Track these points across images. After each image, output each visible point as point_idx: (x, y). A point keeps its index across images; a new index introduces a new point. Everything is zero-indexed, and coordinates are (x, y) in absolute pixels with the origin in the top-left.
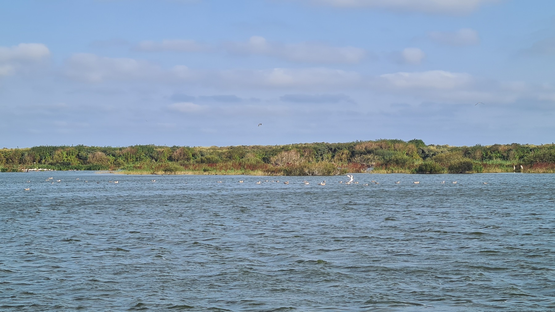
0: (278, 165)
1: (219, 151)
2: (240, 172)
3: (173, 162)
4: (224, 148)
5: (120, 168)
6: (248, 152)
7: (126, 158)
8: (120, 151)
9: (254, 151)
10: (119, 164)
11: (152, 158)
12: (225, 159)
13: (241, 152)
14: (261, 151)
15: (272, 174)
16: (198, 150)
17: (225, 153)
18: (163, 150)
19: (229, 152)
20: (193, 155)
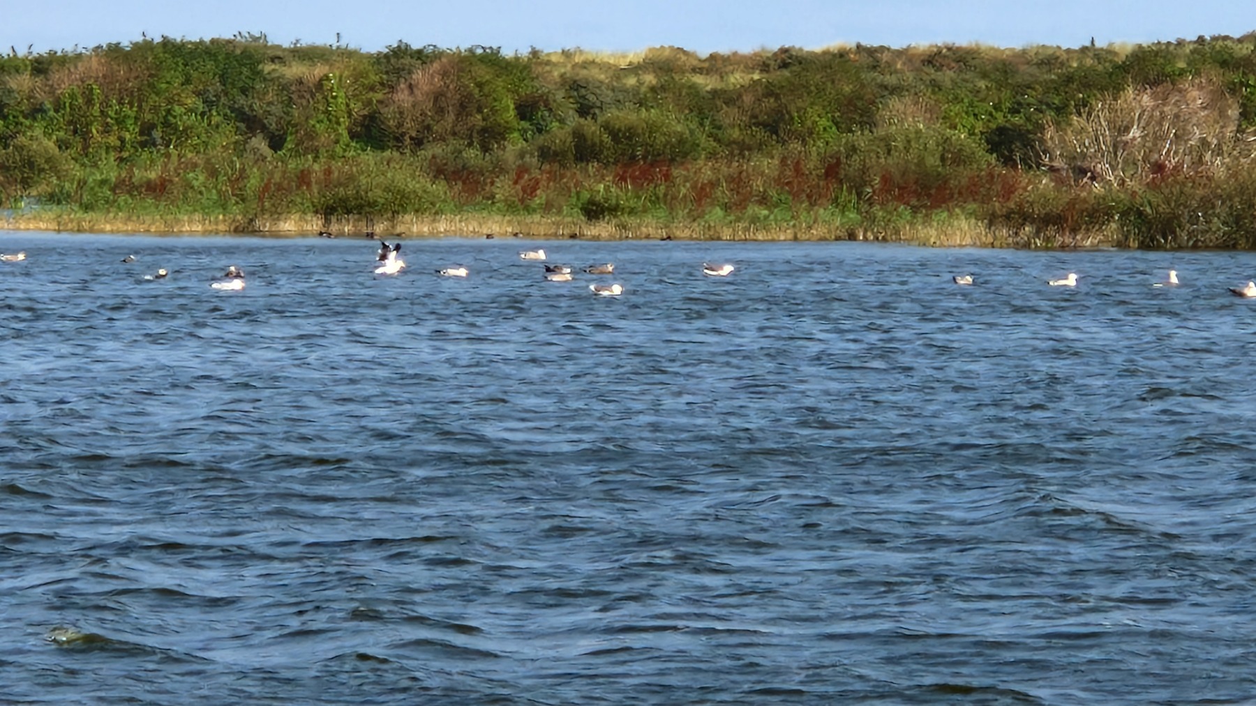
0: (1093, 178)
1: (699, 79)
2: (828, 219)
3: (387, 153)
4: (738, 63)
5: (34, 193)
6: (896, 90)
7: (70, 123)
8: (39, 81)
9: (936, 86)
10: (31, 164)
11: (250, 123)
12: (736, 134)
13: (847, 89)
14: (982, 84)
15: (1047, 240)
16: (556, 74)
17: (740, 96)
18: (319, 70)
19: (770, 91)
20: (526, 110)
